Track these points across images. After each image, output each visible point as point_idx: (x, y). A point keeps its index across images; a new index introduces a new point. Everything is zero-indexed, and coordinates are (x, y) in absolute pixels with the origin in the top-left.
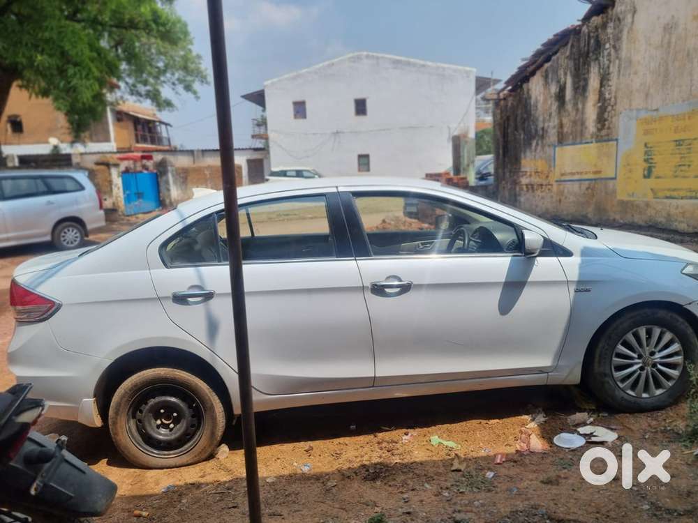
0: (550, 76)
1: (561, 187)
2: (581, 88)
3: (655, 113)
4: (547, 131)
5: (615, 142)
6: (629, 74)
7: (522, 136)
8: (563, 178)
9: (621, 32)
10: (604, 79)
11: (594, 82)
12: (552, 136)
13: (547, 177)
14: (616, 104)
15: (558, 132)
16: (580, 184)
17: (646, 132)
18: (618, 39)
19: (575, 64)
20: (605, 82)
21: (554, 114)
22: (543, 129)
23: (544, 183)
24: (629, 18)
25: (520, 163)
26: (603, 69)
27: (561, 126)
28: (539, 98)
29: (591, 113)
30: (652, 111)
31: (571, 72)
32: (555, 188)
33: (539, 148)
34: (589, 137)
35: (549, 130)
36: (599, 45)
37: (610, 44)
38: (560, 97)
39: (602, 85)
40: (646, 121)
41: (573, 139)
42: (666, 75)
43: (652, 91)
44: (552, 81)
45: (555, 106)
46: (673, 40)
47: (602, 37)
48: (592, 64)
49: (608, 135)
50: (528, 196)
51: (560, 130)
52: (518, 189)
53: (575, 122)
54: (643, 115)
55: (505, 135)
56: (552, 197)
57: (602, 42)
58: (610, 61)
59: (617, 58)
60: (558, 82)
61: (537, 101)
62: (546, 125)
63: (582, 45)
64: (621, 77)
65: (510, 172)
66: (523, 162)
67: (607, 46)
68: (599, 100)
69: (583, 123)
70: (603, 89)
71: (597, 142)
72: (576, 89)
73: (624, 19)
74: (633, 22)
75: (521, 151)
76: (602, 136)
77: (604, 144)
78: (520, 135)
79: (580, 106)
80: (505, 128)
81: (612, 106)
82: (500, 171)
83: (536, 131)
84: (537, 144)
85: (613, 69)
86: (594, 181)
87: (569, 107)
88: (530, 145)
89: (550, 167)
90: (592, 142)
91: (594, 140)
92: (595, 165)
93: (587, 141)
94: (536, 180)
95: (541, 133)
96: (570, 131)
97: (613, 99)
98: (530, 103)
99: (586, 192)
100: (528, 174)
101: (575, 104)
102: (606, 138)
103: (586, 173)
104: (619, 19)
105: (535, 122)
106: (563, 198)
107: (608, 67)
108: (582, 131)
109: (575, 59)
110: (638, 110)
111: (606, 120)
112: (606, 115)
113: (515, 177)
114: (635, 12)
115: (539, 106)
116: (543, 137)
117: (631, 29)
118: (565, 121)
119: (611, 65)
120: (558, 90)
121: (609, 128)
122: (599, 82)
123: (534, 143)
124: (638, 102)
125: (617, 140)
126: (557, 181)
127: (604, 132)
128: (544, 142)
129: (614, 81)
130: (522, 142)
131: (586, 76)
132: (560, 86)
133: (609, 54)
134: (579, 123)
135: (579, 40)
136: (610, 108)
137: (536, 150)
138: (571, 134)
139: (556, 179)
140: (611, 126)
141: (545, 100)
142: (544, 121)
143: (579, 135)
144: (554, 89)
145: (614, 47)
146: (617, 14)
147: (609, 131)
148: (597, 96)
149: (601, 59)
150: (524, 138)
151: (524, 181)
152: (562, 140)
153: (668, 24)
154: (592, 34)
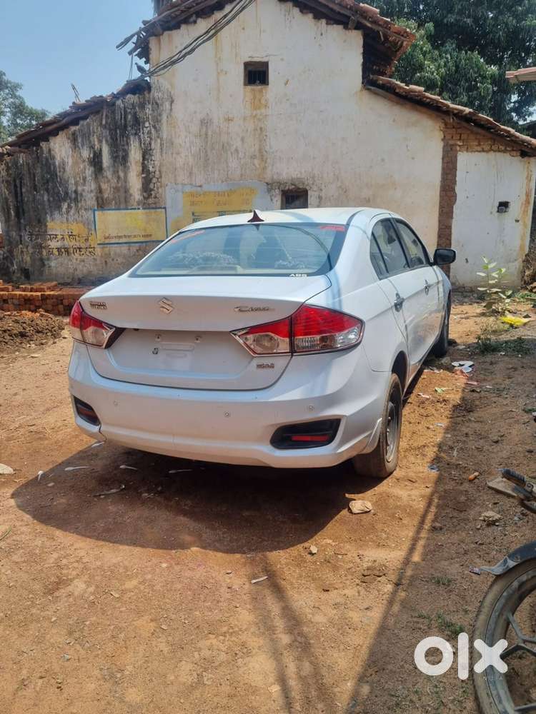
0: (80, 140)
1: (106, 250)
2: (121, 158)
3: (199, 189)
4: (81, 195)
5: (163, 210)
6: (172, 154)
7: (46, 198)
8: (107, 241)
9: (160, 115)
10: (146, 154)
11: (135, 154)
12: (90, 199)
13: (87, 240)
14: (161, 177)
15: (97, 198)
16: (130, 246)
17: (193, 204)
18: (157, 120)
19: (111, 135)
20: (147, 157)
21: (89, 178)
22: (76, 192)
23: (83, 246)
24: (167, 105)
25: (46, 226)
26: (144, 144)
27: (100, 191)
28: (66, 160)
29: (135, 182)
30: (196, 186)
31: (107, 141)
32: (98, 251)
33: (72, 211)
34: (135, 204)
35: (84, 194)
36: (137, 122)
37: (149, 124)
38: (96, 161)
39: (144, 159)
40: (192, 195)
41: (116, 203)
42: (207, 160)
43: (195, 170)
44: (83, 145)
45: (89, 171)
46: (210, 133)
47: (140, 115)
48: (132, 137)
49: (155, 203)
50: (60, 260)
51: (99, 195)
52: (44, 253)
53: (117, 189)
54: (188, 189)
55: (17, 195)
56: (95, 259)
57: (141, 120)
58: (151, 139)
59: (158, 137)
60: (92, 147)
61: (63, 163)
62: (80, 189)
63: (118, 117)
64: (164, 155)
65: (31, 235)
66: (50, 224)
67: (147, 124)
68: (143, 171)
69: (126, 191)
70: (146, 162)
71: (144, 209)
72: (115, 157)
73: (162, 105)
74: (171, 110)
75: (46, 213)
76: (149, 204)
77: (153, 211)
78: (43, 197)
79: (122, 174)
80: (15, 186)
81: (158, 179)
82: (14, 234)
83: (67, 193)
84: (69, 207)
85: (156, 146)
86: (144, 244)
87: (108, 173)
88: (59, 208)
89: (90, 230)
90: (139, 209)
91: (140, 207)
92: (145, 230)
93: (133, 207)
94: (71, 244)
95: (73, 196)
96: (111, 197)
97: (157, 173)
98: (54, 164)
99: (137, 254)
100: (59, 237)
101: (116, 172)
102: (154, 206)
103: (135, 236)
104: (157, 104)
105: (64, 183)
106: (109, 261)
107: (150, 144)
108: (126, 198)
109: (110, 130)
110: (184, 185)
111: (151, 190)
112: (151, 186)
113: (39, 240)
114: (172, 102)
115: (68, 169)
116: (76, 200)
117: (169, 116)
118: (104, 186)
119: (153, 143)
120: (92, 156)
121: (156, 197)
122: (141, 155)
123: (65, 206)
124: (182, 177)
125: (165, 208)
126: (99, 244)
127: (150, 201)
128: (80, 205)
129: (156, 156)
130: (47, 203)
131: (126, 147)
132: (95, 153)
133: (149, 133)
134: (122, 190)
135: (113, 112)
136: (154, 180)
137: (68, 212)
138: (114, 199)
139: (99, 242)
140: (157, 195)
141: (75, 163)
142: (76, 184)
143: (122, 200)
144: (86, 153)
145: (154, 127)
146: (154, 98)
147: (157, 200)
148: (141, 168)
149: (141, 134)
150: (49, 200)
151: (54, 244)
152: (102, 204)
153: (204, 119)
154: (129, 111)
